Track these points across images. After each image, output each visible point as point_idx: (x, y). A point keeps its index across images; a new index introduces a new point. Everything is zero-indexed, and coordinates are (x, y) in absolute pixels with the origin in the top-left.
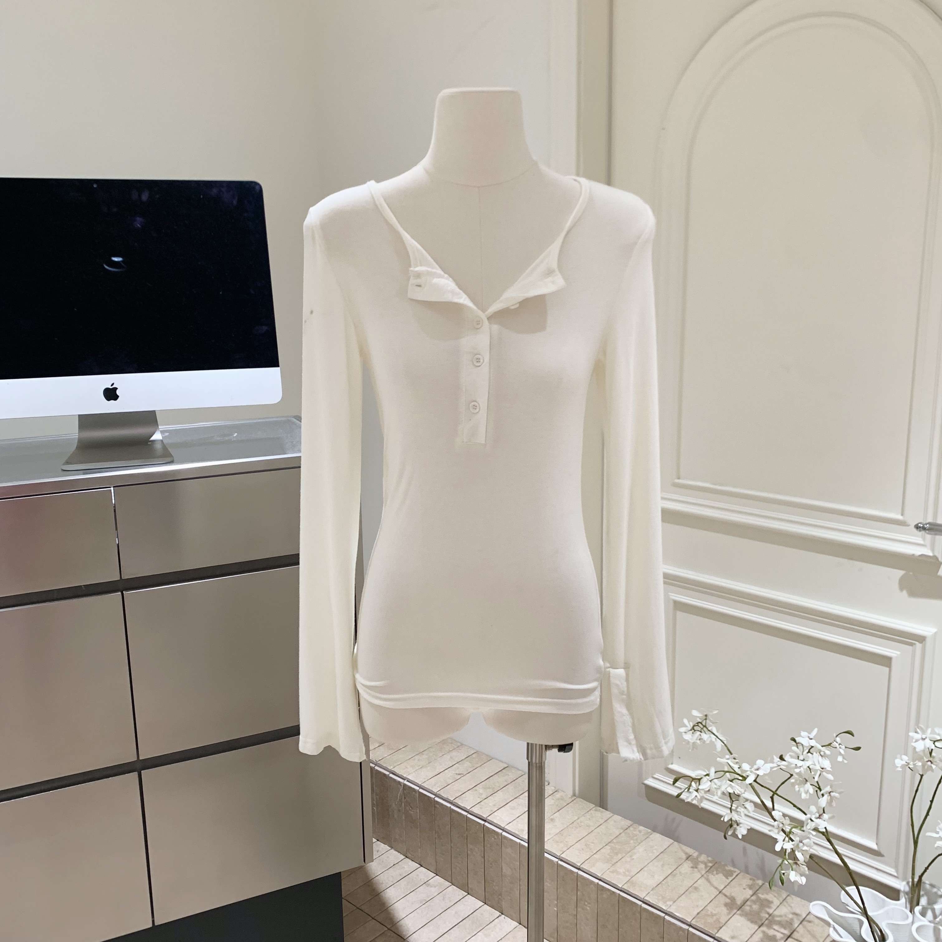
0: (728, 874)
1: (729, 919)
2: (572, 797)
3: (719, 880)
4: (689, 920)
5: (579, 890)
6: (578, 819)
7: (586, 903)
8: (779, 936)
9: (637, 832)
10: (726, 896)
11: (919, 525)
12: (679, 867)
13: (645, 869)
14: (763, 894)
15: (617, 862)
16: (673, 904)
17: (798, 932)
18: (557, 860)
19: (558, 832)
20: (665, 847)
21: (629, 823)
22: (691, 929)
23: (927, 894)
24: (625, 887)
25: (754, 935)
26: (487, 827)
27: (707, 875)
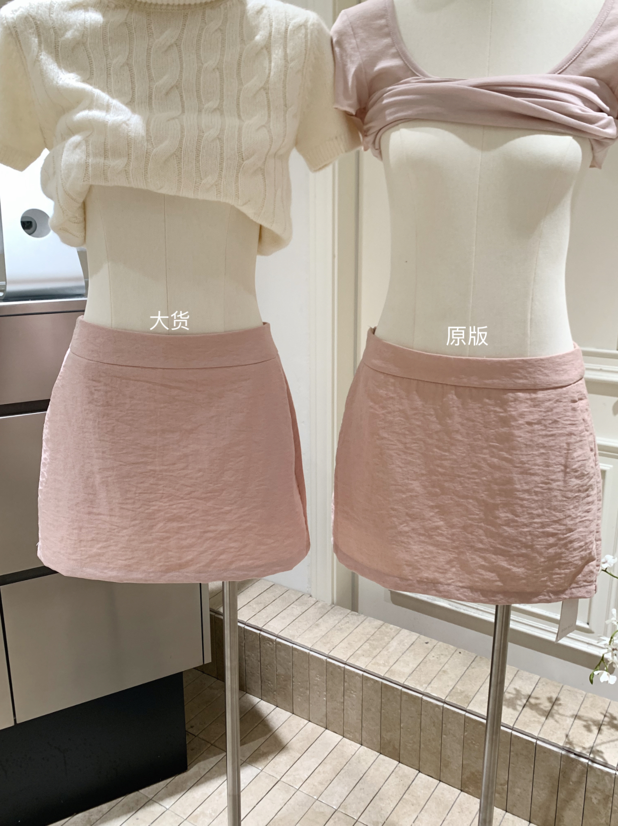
2: (330, 606)
4: (444, 698)
5: (346, 682)
6: (339, 622)
7: (352, 692)
9: (388, 630)
12: (428, 656)
13: (400, 659)
15: (376, 656)
18: (326, 658)
19: (324, 634)
20: (414, 640)
21: (380, 622)
22: (446, 706)
24: (387, 676)
26: (263, 636)
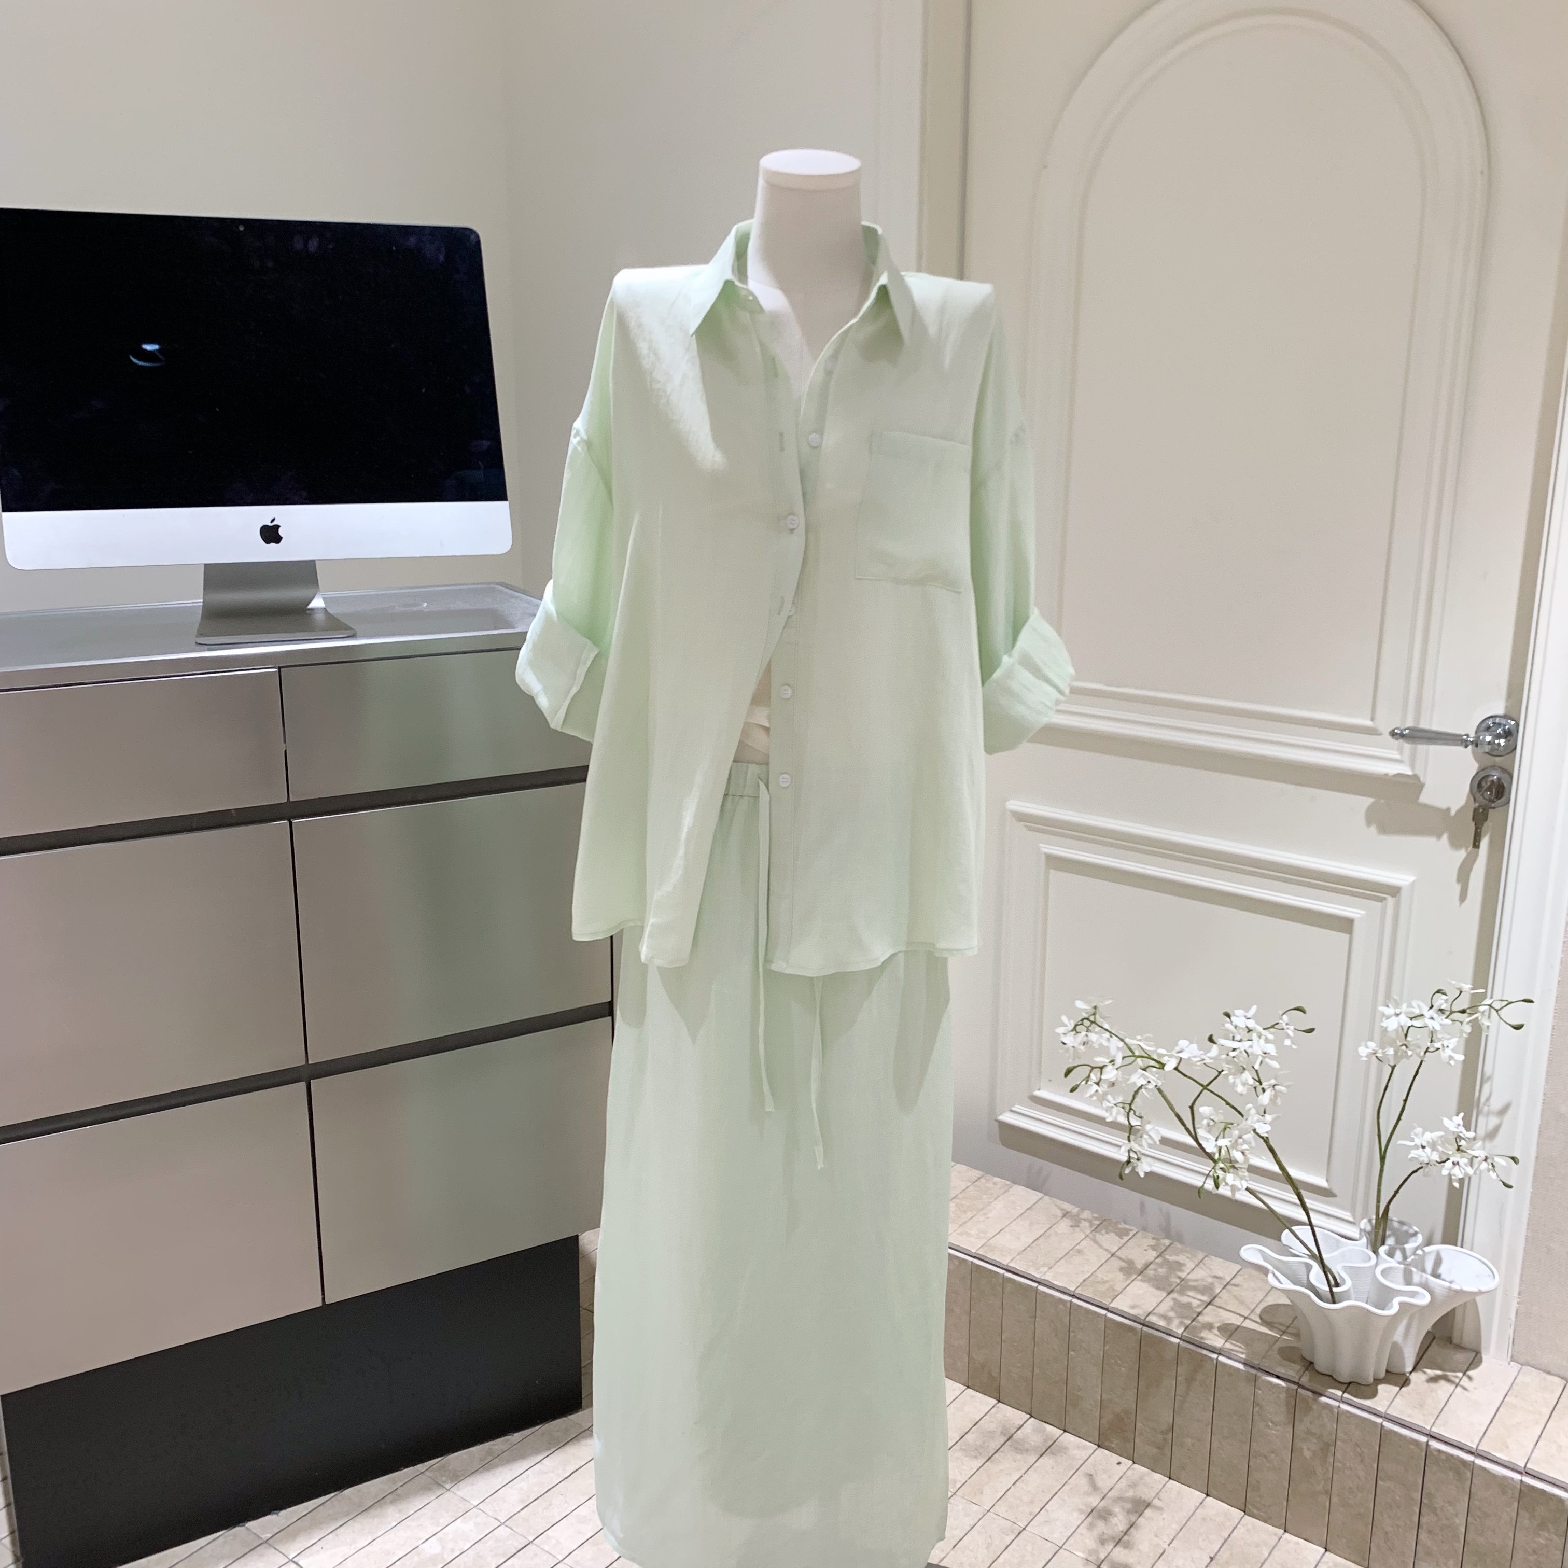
0: (1122, 1233)
1: (1126, 1287)
3: (1110, 1241)
4: (1072, 1289)
8: (1195, 1303)
9: (991, 1185)
10: (1120, 1259)
11: (1396, 731)
12: (1054, 1227)
13: (1007, 1229)
14: (1171, 1256)
15: (965, 1222)
16: (1048, 1270)
17: (1220, 1298)
20: (1032, 1203)
22: (1075, 1301)
23: (1395, 1233)
24: (981, 1252)
25: (1162, 1304)
27: (1093, 1235)
